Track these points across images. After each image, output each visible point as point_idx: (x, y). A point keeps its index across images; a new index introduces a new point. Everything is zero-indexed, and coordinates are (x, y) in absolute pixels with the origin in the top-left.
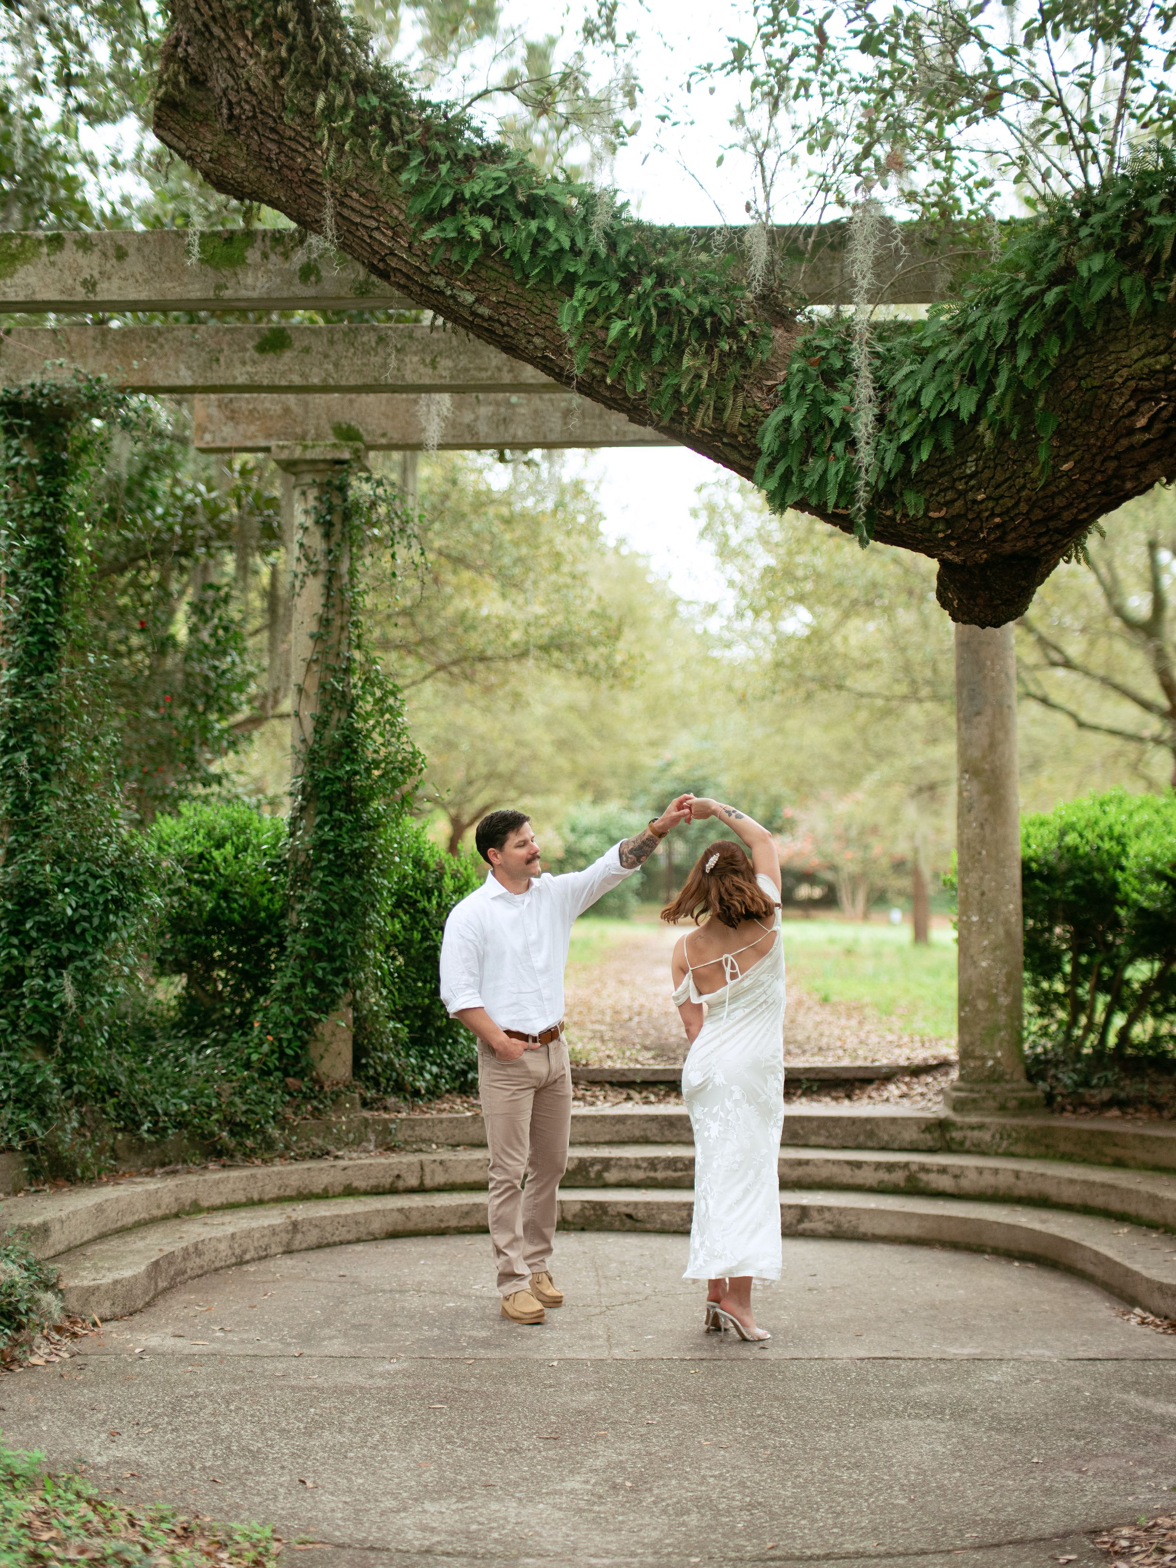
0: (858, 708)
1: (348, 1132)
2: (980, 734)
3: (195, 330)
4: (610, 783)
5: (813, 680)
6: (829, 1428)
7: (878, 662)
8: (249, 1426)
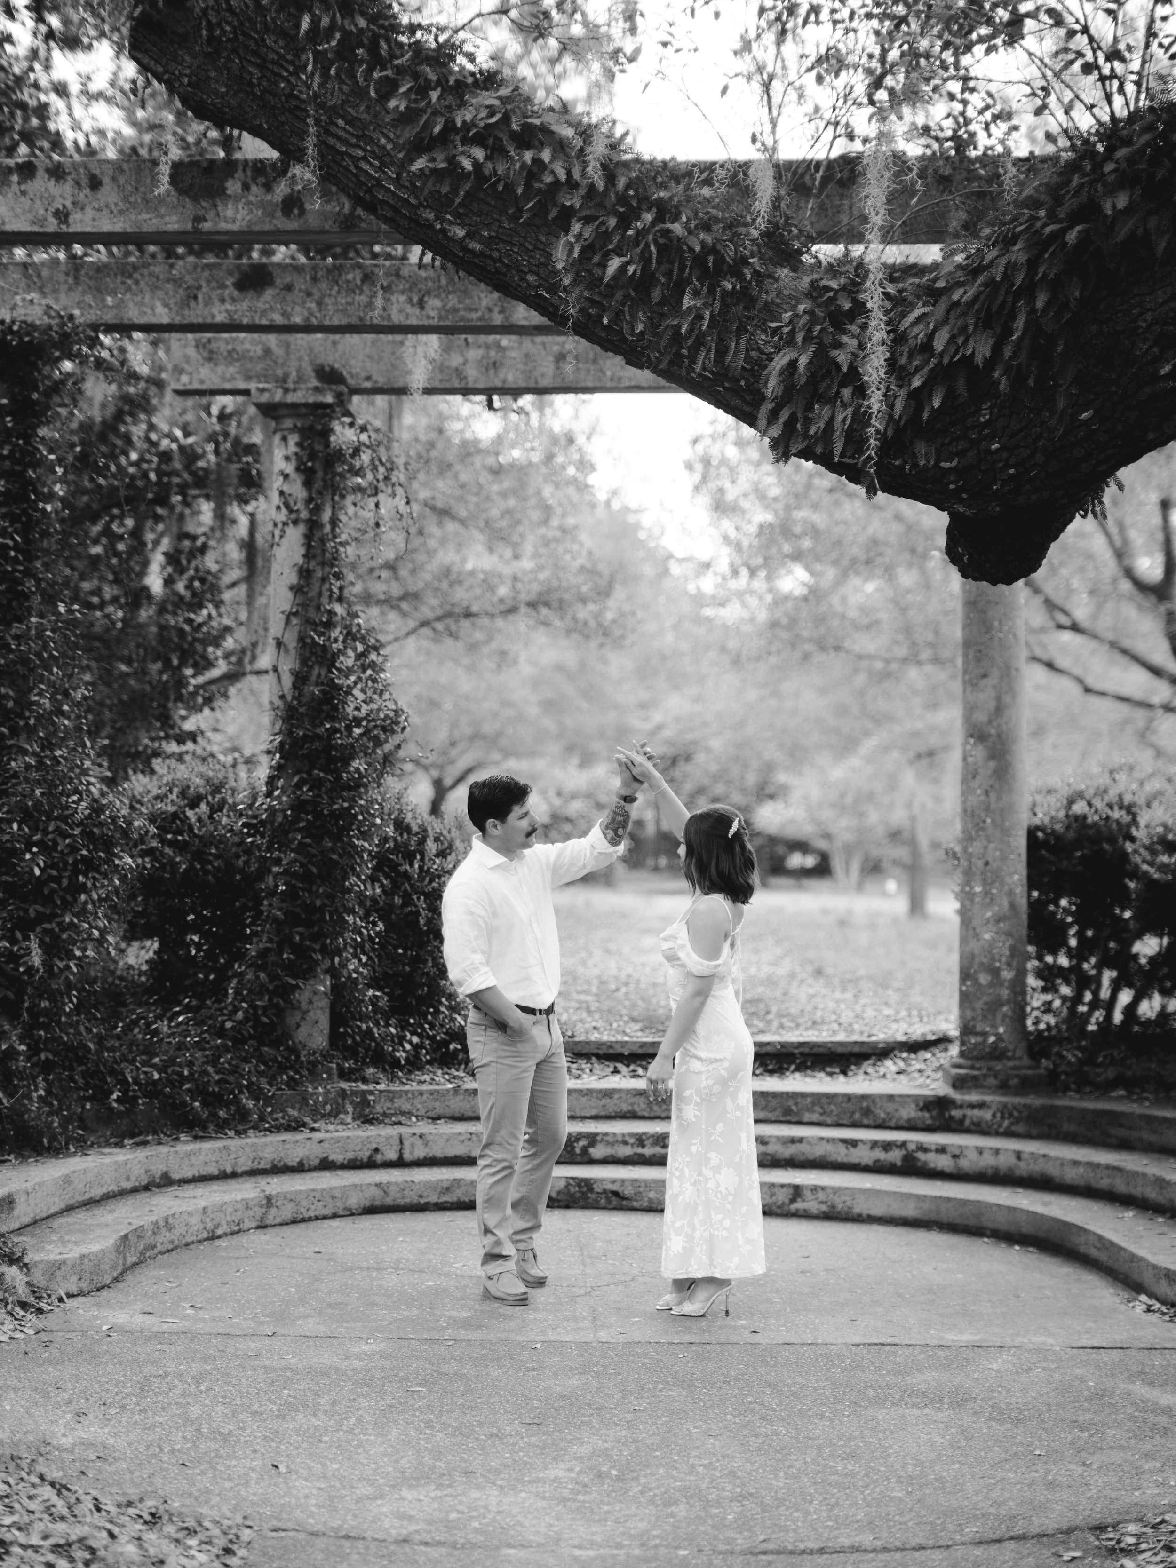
0: (856, 670)
1: (326, 1103)
2: (986, 697)
3: (172, 266)
4: (597, 746)
5: (810, 640)
6: (822, 1417)
7: (877, 622)
8: (220, 1408)
